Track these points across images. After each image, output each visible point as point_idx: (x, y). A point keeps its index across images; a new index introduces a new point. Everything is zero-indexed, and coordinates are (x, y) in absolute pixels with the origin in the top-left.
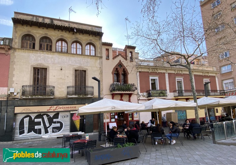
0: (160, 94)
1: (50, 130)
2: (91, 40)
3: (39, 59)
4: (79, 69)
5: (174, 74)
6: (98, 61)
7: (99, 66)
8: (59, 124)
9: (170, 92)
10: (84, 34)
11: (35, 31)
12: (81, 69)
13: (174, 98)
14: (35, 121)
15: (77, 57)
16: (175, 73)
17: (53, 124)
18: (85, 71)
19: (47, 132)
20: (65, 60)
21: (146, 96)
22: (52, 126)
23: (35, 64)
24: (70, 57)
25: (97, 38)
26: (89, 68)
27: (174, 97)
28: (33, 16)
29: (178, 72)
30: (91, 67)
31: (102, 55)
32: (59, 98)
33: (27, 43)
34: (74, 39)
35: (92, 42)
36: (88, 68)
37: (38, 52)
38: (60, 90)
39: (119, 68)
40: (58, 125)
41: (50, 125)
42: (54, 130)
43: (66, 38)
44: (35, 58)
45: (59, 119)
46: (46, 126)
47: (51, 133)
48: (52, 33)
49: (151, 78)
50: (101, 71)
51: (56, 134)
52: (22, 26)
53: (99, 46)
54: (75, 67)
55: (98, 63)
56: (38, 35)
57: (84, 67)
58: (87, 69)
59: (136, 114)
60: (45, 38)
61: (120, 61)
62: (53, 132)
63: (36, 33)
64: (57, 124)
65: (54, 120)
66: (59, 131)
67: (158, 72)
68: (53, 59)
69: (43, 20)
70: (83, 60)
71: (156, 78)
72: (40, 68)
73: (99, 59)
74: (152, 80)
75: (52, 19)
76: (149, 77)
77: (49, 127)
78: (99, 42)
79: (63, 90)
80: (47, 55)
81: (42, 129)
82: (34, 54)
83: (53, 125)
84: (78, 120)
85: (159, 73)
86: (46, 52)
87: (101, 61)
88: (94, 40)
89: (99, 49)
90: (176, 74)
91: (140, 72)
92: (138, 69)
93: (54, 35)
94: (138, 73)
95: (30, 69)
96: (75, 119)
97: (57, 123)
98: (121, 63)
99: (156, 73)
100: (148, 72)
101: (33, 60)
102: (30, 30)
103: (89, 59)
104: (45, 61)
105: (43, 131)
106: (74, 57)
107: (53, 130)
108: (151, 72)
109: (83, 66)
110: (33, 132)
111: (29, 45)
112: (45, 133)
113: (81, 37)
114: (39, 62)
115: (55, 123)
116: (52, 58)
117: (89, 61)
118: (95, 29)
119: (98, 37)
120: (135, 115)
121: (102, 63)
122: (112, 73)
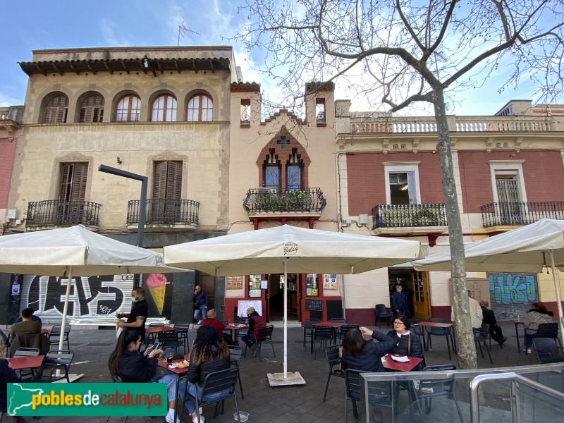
0: (416, 217)
1: (92, 306)
2: (200, 84)
3: (74, 142)
4: (165, 159)
5: (485, 151)
6: (218, 134)
7: (220, 147)
8: (114, 294)
9: (466, 211)
10: (183, 72)
11: (69, 84)
12: (170, 159)
13: (484, 231)
14: (62, 284)
15: (162, 130)
16: (489, 151)
17: (100, 293)
18: (180, 162)
19: (84, 311)
20: (131, 139)
21: (371, 226)
22: (97, 299)
23: (62, 155)
24: (144, 130)
25: (218, 76)
26: (192, 153)
27: (484, 226)
28: (68, 51)
29: (502, 146)
30: (195, 152)
31: (228, 118)
32: (109, 231)
33: (54, 112)
34: (156, 87)
35: (203, 88)
36: (188, 155)
37: (73, 128)
38: (114, 211)
39: (278, 148)
40: (112, 296)
41: (94, 295)
42: (102, 308)
43: (137, 87)
44: (64, 141)
45: (114, 282)
46: (84, 296)
47: (93, 315)
48: (105, 82)
49: (389, 169)
50: (223, 161)
51: (104, 317)
52: (45, 78)
53: (223, 95)
54: (154, 153)
55: (217, 139)
56: (74, 91)
57: (177, 152)
58: (186, 157)
59: (330, 280)
60: (91, 96)
61: (284, 128)
62: (99, 312)
63: (72, 86)
64: (109, 294)
65: (104, 284)
66: (112, 312)
67: (415, 150)
68: (102, 141)
69: (89, 55)
70: (177, 135)
71: (412, 168)
72: (75, 163)
73: (221, 128)
74: (393, 176)
75: (107, 51)
76: (383, 166)
77: (90, 300)
78: (223, 84)
79: (120, 211)
80: (90, 133)
81: (75, 304)
82: (63, 133)
83: (101, 296)
84: (161, 288)
85: (420, 152)
86: (87, 127)
87: (225, 133)
88: (207, 83)
89: (222, 102)
90: (493, 151)
91: (348, 154)
92: (342, 147)
93: (108, 84)
94: (344, 158)
95: (52, 167)
96: (154, 285)
97: (110, 292)
98: (287, 133)
99: (411, 152)
100: (381, 153)
101: (60, 147)
102: (60, 83)
103: (193, 131)
104: (84, 147)
105: (77, 307)
106: (152, 130)
107: (99, 308)
108: (389, 152)
109: (175, 149)
110: (55, 309)
111: (57, 115)
112: (82, 314)
113: (174, 80)
114: (73, 149)
115: (104, 290)
116: (101, 137)
117: (191, 135)
118: (212, 55)
119: (221, 72)
120: (327, 281)
121: (228, 139)
122: (258, 163)
